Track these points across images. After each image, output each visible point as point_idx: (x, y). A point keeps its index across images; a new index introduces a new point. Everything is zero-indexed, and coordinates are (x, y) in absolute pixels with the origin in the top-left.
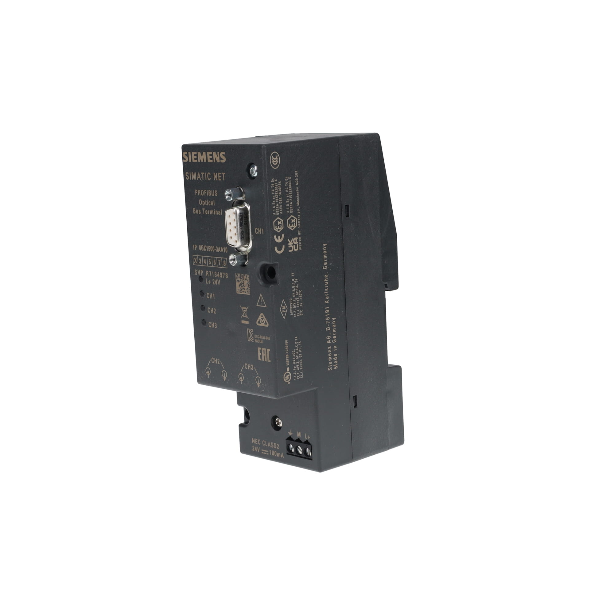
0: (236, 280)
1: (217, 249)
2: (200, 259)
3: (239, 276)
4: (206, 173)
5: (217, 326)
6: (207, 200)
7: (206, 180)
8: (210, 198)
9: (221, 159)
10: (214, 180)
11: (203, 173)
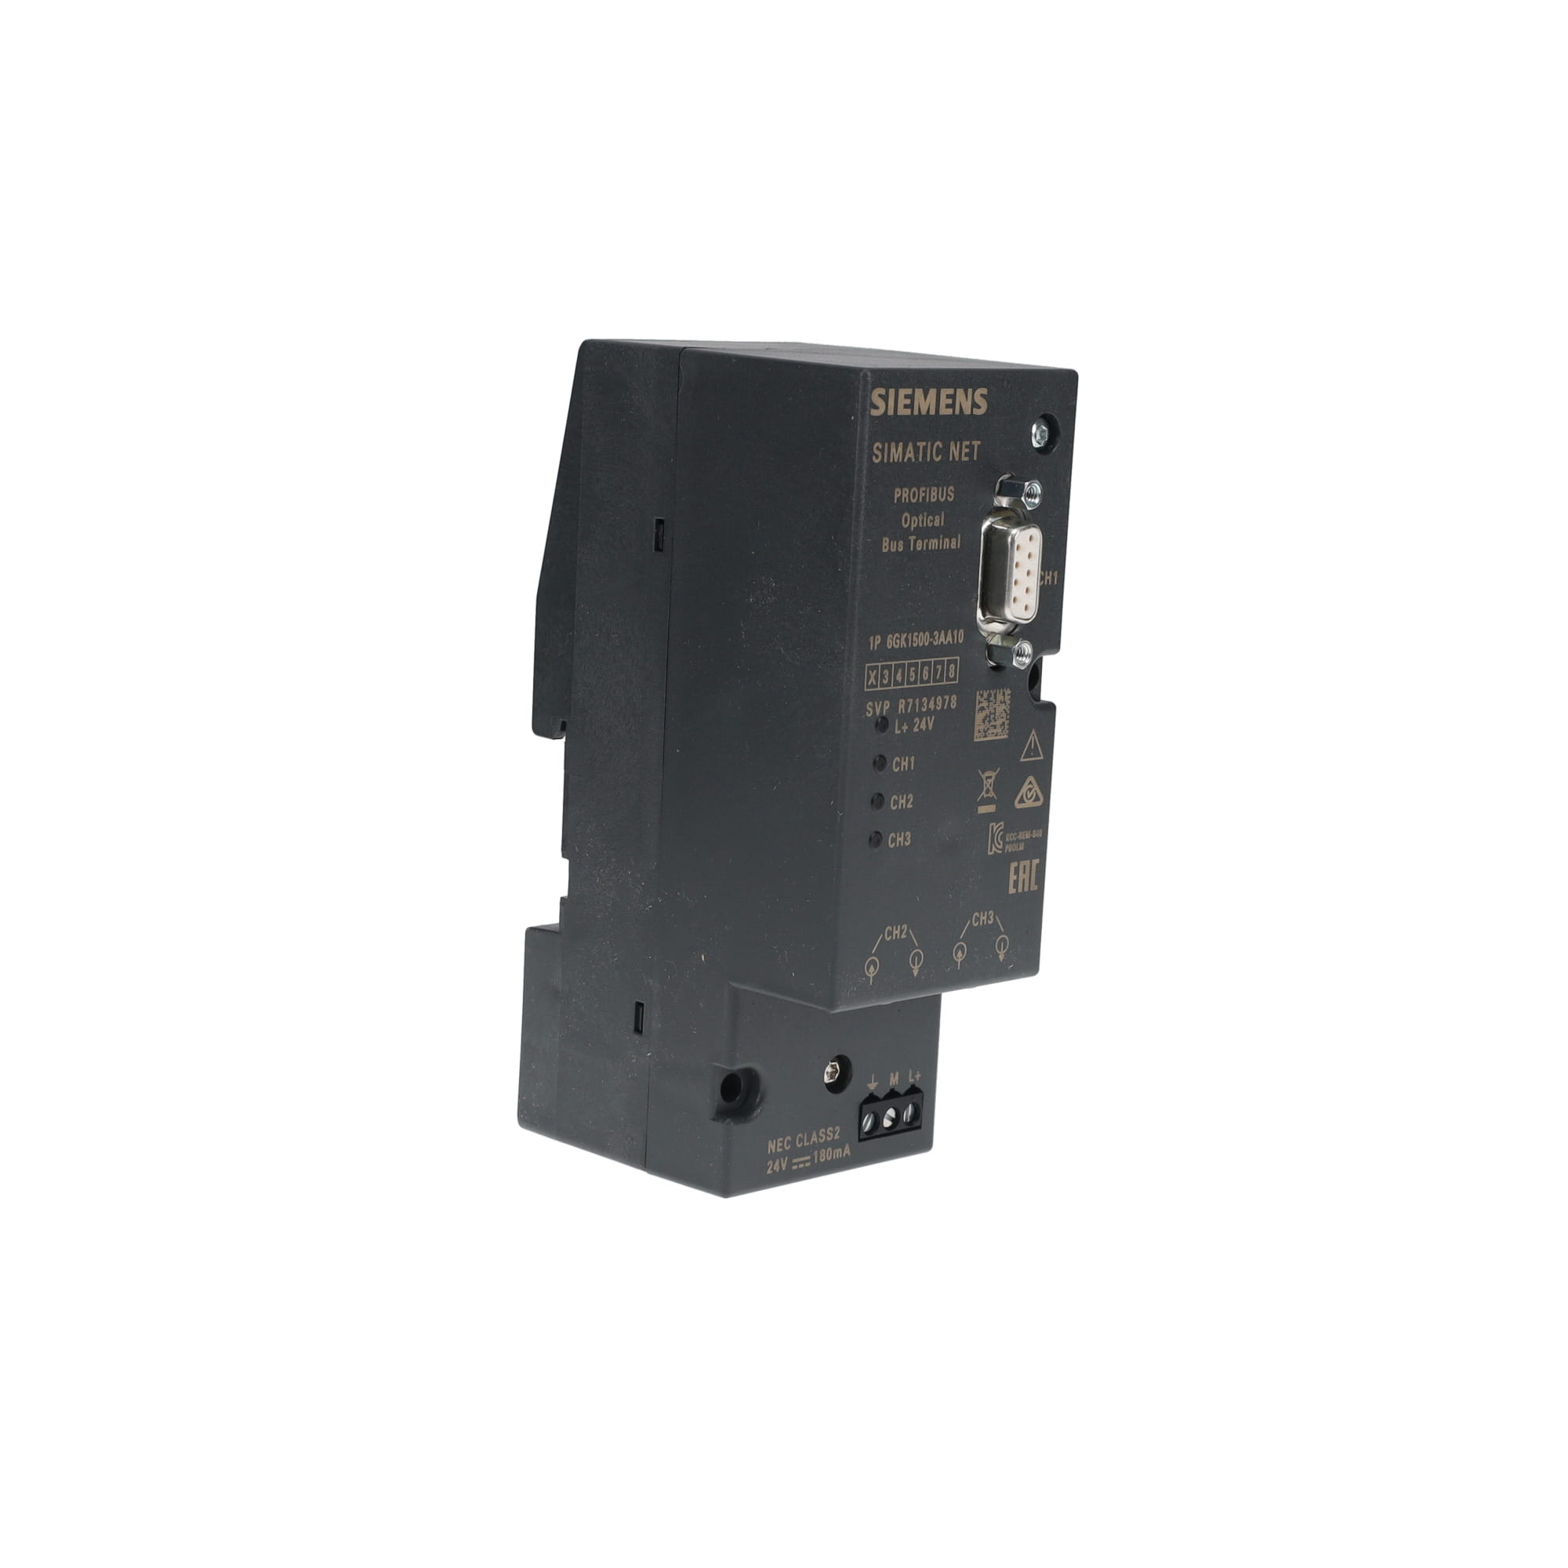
0: (978, 707)
1: (936, 638)
2: (886, 672)
3: (985, 695)
4: (929, 444)
5: (911, 838)
6: (925, 514)
7: (928, 460)
8: (933, 508)
9: (975, 405)
10: (951, 459)
11: (921, 444)
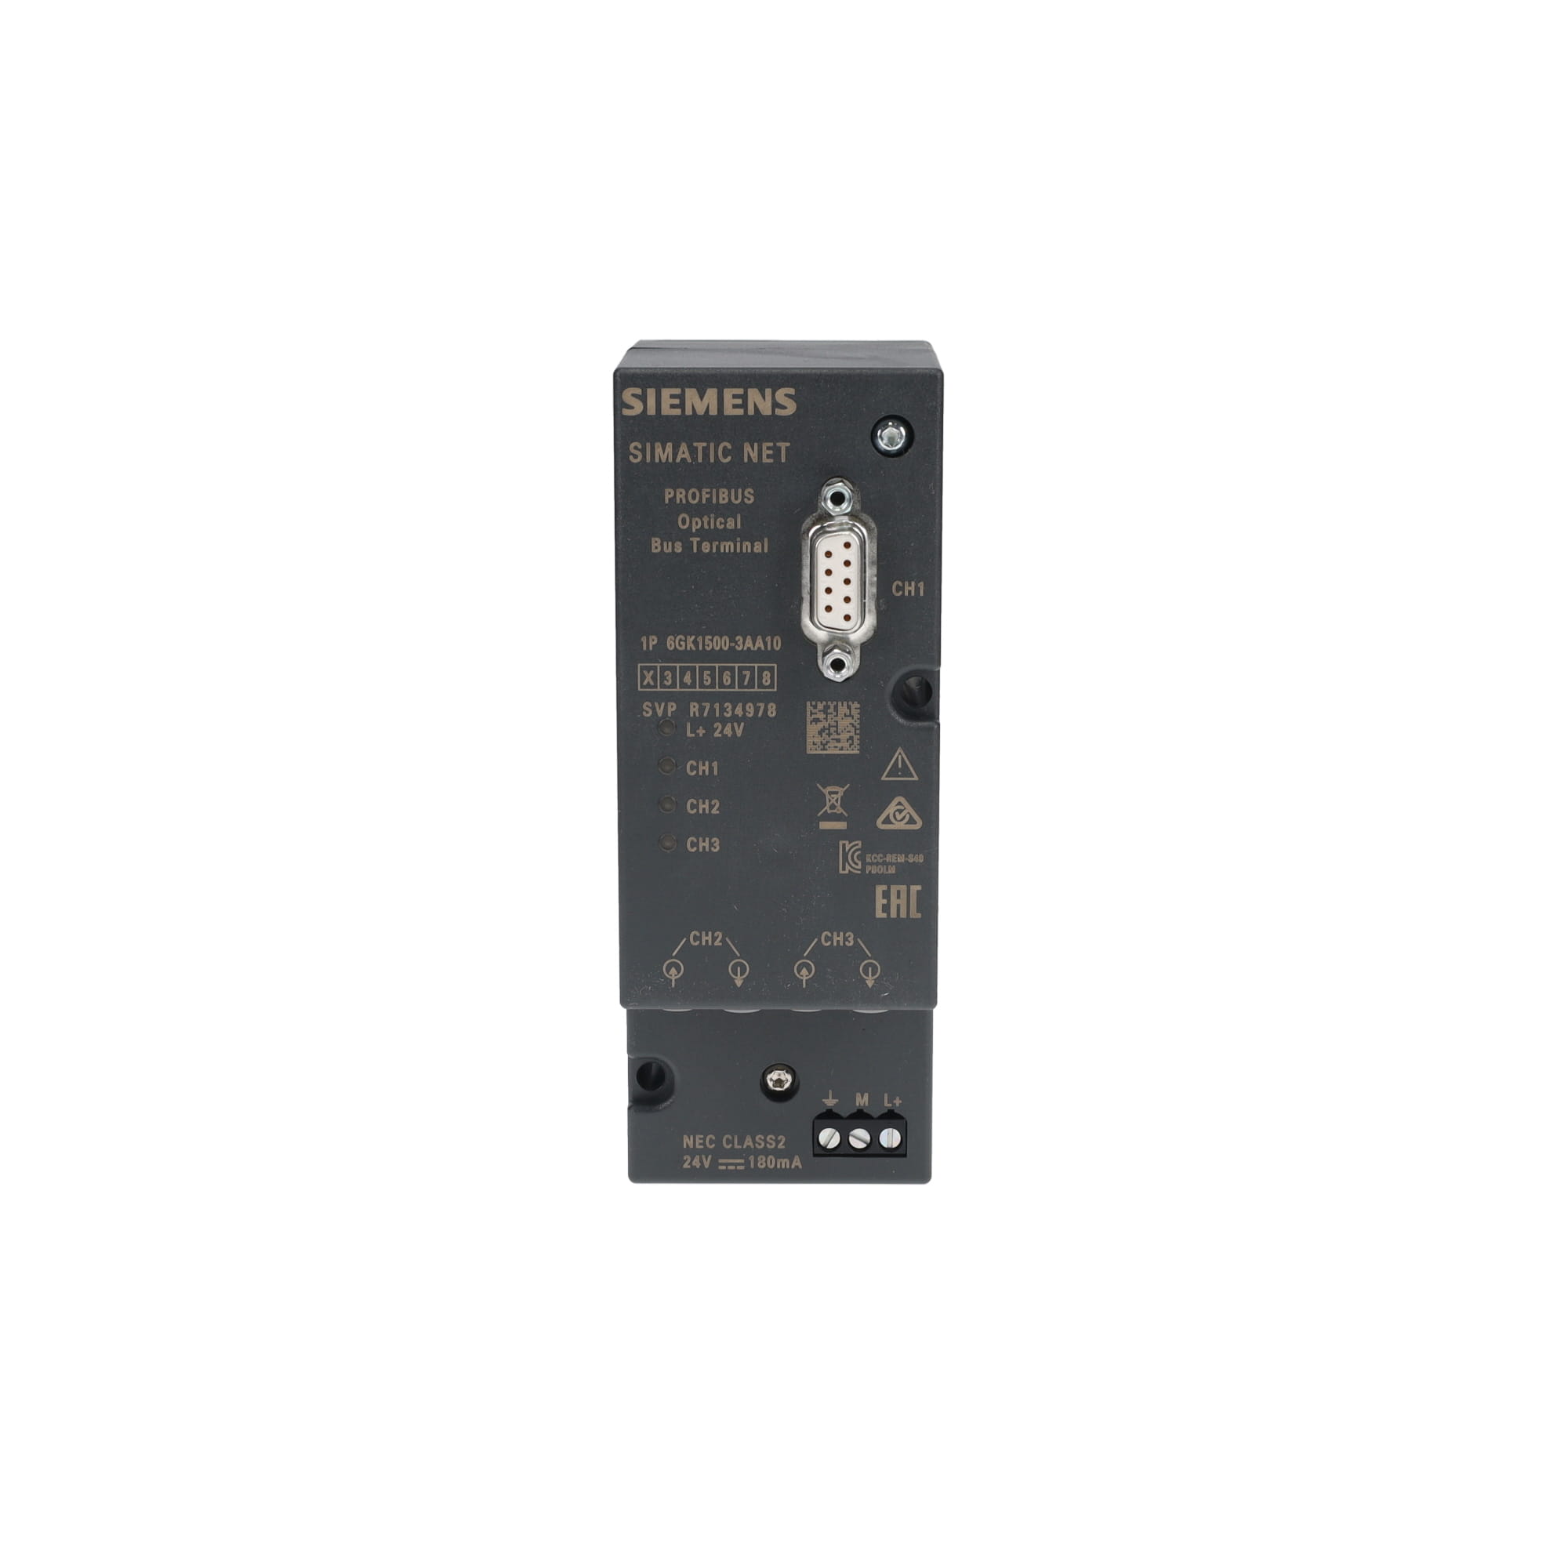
0: (809, 719)
1: (740, 643)
2: (668, 673)
3: (820, 706)
4: (712, 445)
5: (720, 845)
6: (712, 515)
7: (712, 460)
8: (728, 510)
9: (776, 405)
10: (746, 460)
11: (700, 446)
